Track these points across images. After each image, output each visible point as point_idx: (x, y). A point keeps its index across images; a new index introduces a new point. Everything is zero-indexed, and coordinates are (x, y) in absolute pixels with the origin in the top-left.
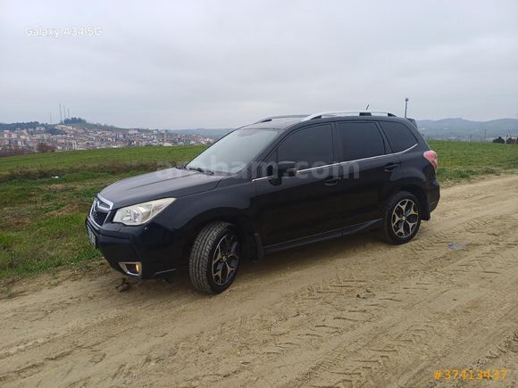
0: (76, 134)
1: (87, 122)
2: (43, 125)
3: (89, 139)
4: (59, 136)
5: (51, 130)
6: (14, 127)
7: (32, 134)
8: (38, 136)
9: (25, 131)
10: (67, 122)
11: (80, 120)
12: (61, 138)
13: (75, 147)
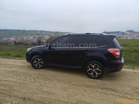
0: (130, 35)
1: (135, 31)
2: (121, 32)
3: (134, 36)
4: (125, 35)
5: (123, 33)
6: (114, 33)
7: (118, 34)
8: (119, 35)
9: (116, 34)
10: (128, 31)
11: (132, 31)
12: (125, 36)
13: (128, 38)
